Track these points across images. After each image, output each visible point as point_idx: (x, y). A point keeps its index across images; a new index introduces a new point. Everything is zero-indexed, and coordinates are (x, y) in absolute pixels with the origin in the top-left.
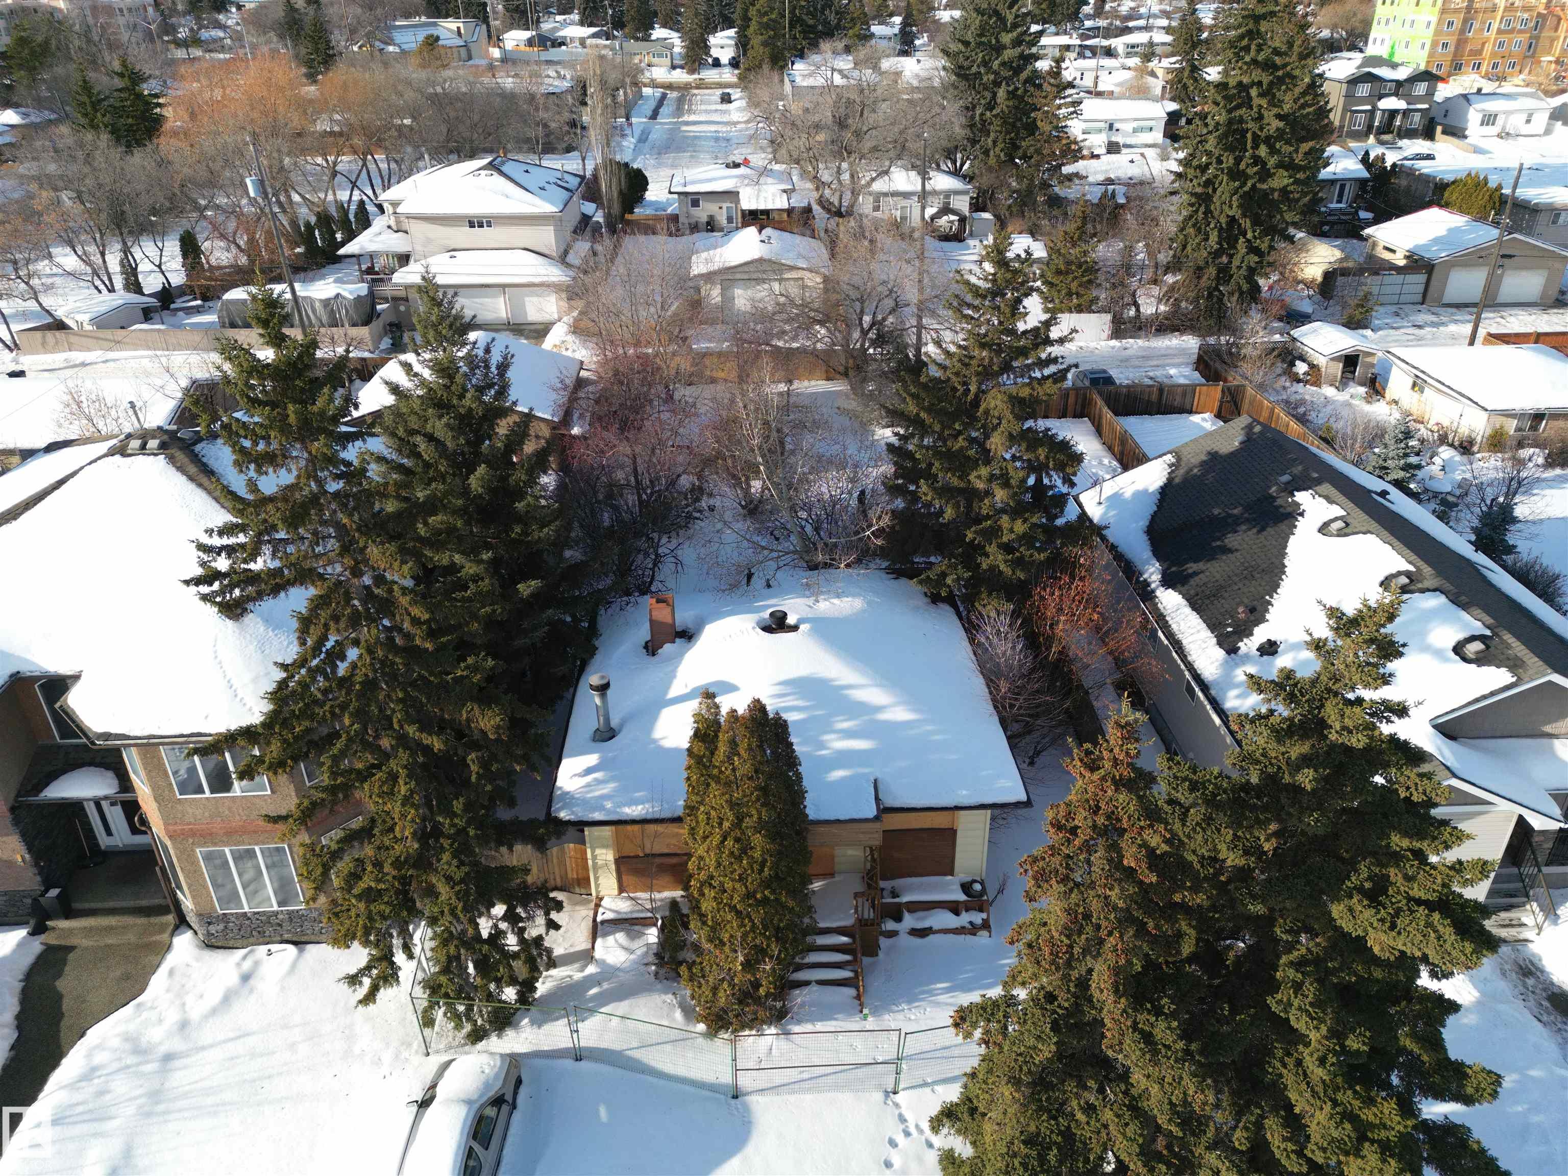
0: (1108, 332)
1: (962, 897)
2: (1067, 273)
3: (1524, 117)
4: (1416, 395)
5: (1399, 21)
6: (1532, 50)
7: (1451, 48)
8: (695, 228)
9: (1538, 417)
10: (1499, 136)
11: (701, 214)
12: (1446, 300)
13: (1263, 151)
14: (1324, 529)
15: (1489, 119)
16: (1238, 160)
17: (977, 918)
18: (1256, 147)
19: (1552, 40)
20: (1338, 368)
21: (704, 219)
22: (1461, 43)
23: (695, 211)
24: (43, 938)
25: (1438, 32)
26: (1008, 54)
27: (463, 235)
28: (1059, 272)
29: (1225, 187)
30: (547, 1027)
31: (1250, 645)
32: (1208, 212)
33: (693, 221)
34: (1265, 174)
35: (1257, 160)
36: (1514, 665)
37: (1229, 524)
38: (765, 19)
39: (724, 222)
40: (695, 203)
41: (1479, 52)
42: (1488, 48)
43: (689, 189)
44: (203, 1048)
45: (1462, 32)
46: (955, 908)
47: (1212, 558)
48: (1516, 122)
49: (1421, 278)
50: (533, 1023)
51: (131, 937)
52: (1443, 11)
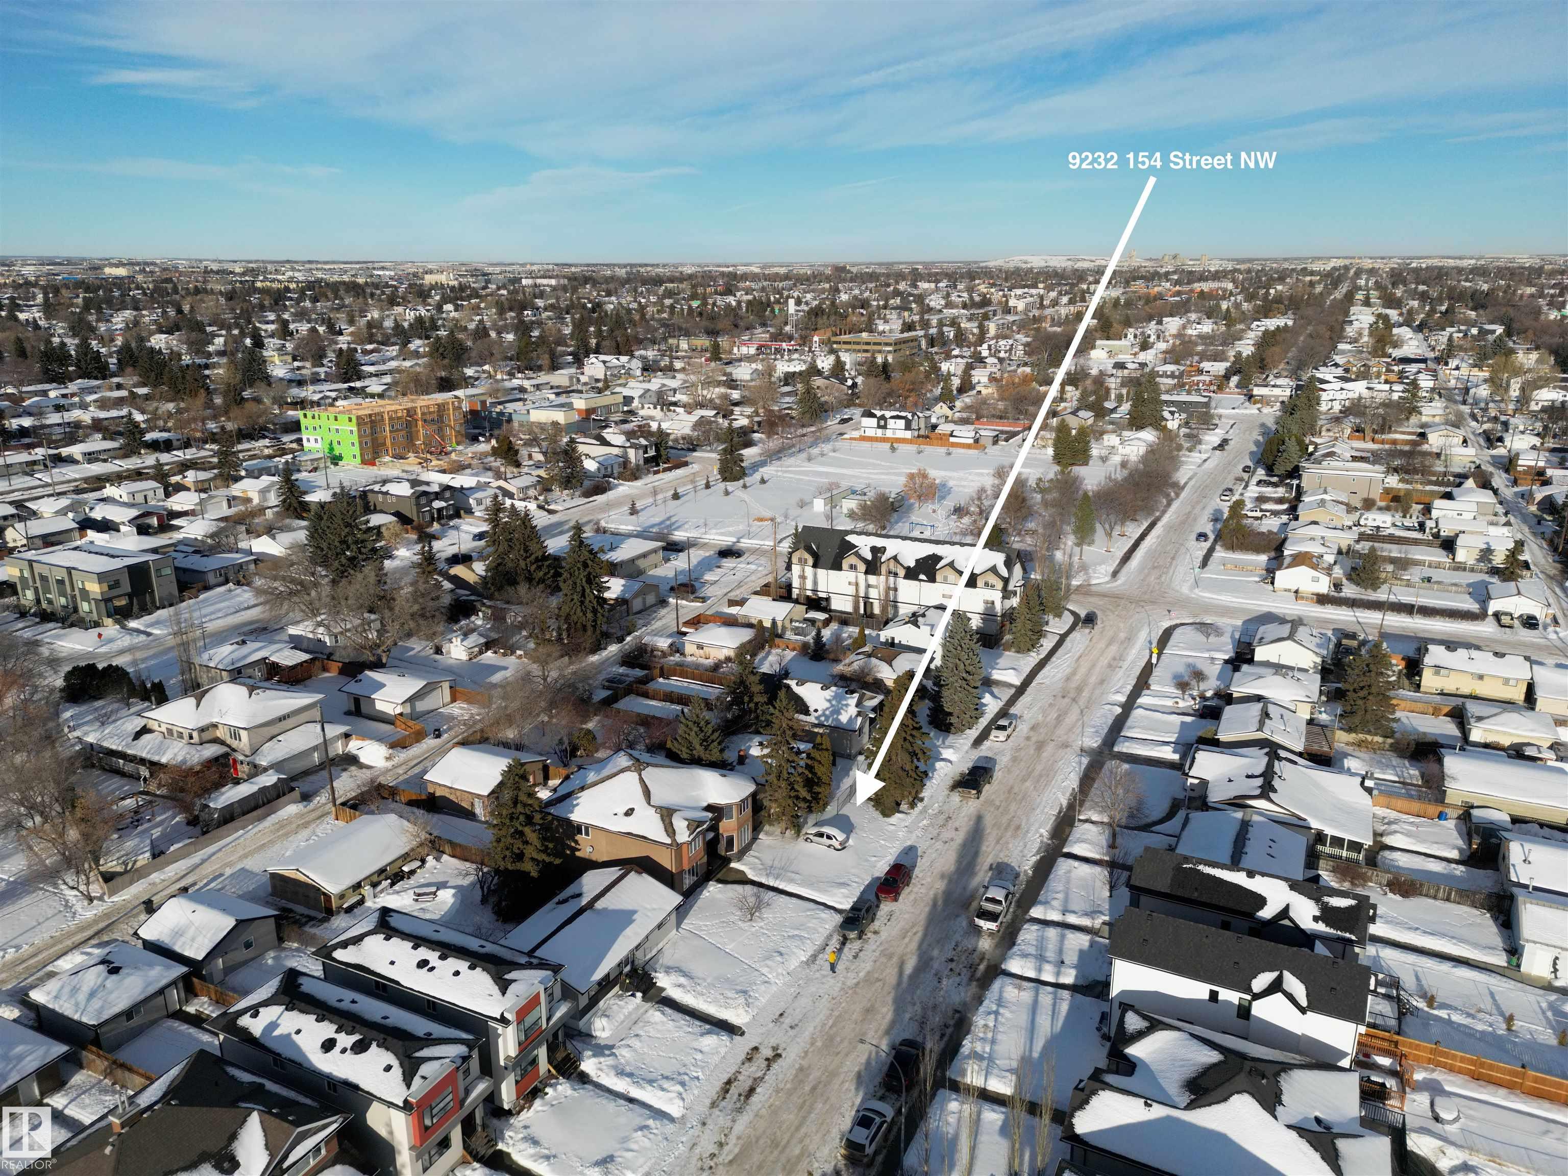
4: (701, 651)
5: (325, 428)
6: (411, 438)
19: (417, 432)
25: (360, 436)
40: (239, 672)
42: (389, 441)
43: (238, 665)
45: (372, 434)
49: (625, 607)
52: (359, 424)
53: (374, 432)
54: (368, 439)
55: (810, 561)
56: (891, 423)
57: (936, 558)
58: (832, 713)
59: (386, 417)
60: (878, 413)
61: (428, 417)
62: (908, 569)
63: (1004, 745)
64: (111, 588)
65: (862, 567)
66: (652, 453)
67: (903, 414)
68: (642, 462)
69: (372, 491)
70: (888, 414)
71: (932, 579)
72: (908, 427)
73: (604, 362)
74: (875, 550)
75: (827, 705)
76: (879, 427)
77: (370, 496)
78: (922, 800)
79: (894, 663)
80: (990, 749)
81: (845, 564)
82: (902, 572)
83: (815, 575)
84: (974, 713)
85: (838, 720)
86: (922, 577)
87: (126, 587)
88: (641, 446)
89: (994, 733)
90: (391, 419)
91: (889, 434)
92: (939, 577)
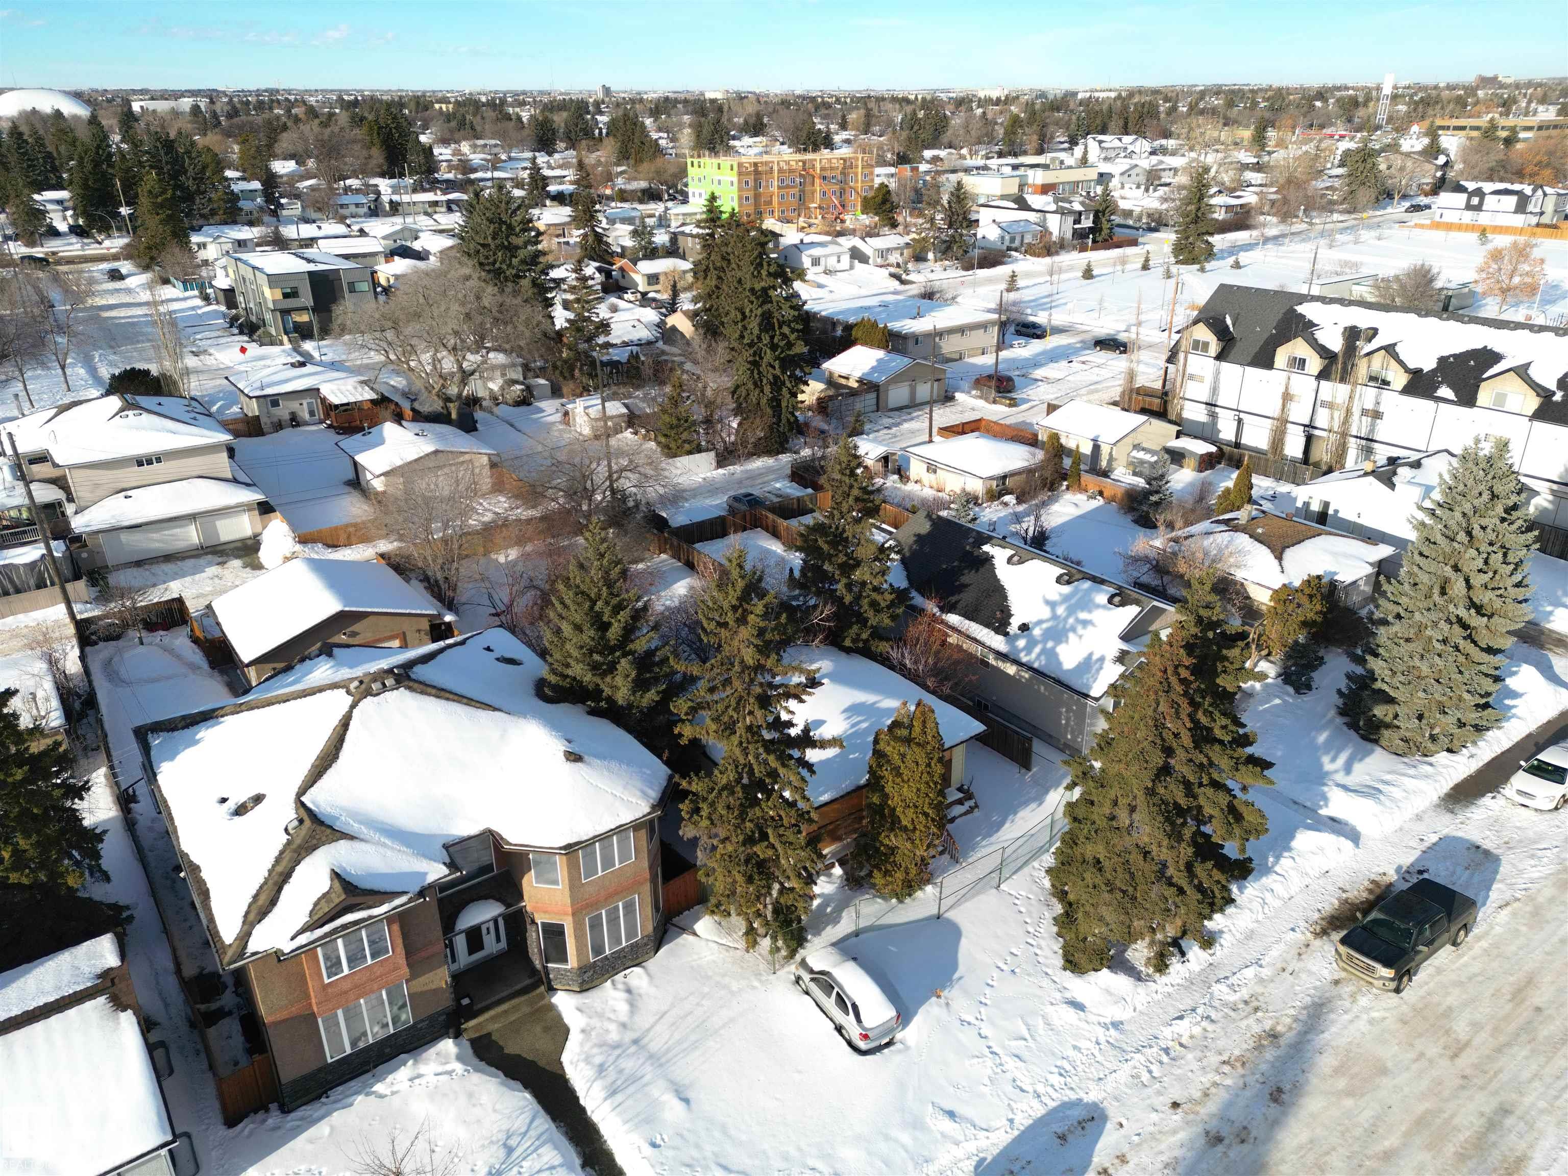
0: (714, 464)
1: (961, 795)
2: (678, 426)
3: (835, 258)
4: (932, 476)
5: (708, 180)
6: (802, 200)
7: (751, 201)
8: (279, 426)
9: (1004, 477)
10: (825, 272)
11: (283, 411)
12: (891, 406)
13: (786, 330)
14: (1009, 561)
15: (816, 262)
16: (772, 338)
17: (971, 803)
18: (780, 327)
19: (813, 192)
20: (880, 467)
21: (287, 417)
22: (757, 196)
23: (275, 411)
24: (466, 1036)
25: (740, 189)
26: (522, 254)
27: (134, 474)
28: (672, 427)
29: (768, 356)
30: (824, 933)
31: (1013, 628)
32: (759, 373)
33: (275, 420)
34: (790, 345)
35: (784, 336)
36: (1137, 602)
37: (957, 572)
38: (159, 200)
39: (307, 416)
40: (275, 403)
41: (770, 203)
42: (775, 200)
43: (269, 391)
44: (649, 1030)
45: (756, 188)
46: (960, 802)
47: (960, 592)
48: (832, 262)
49: (874, 395)
50: (814, 935)
51: (526, 1010)
52: (740, 174)
53: (757, 185)
54: (750, 194)
55: (1214, 347)
56: (1491, 202)
57: (1489, 357)
58: (1049, 634)
59: (776, 168)
60: (1471, 186)
61: (827, 174)
62: (1416, 374)
63: (1542, 824)
64: (286, 296)
65: (1315, 364)
66: (1087, 223)
67: (1517, 187)
68: (1069, 235)
69: (683, 233)
70: (1488, 187)
71: (1467, 398)
72: (1521, 208)
73: (1100, 142)
74: (1352, 335)
75: (1046, 613)
76: (1469, 207)
77: (680, 238)
78: (1208, 941)
79: (1289, 554)
80: (1495, 823)
81: (1282, 356)
82: (1399, 379)
83: (1217, 373)
84: (1472, 716)
85: (1051, 654)
86: (1445, 392)
87: (306, 298)
88: (1071, 212)
89: (1521, 780)
90: (780, 171)
91: (1483, 218)
92: (1485, 395)
